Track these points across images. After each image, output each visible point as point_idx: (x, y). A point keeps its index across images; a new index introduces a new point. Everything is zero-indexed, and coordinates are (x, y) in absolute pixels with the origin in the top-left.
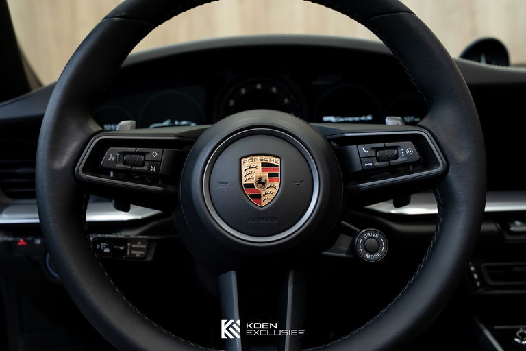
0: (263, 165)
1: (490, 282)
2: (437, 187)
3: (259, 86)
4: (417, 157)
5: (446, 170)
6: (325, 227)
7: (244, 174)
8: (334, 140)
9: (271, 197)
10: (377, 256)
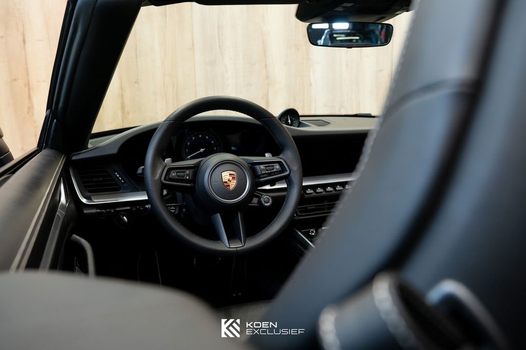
0: (230, 174)
1: (299, 214)
2: (287, 179)
3: (200, 136)
4: (280, 169)
5: (290, 173)
6: (251, 195)
7: (223, 178)
8: (250, 163)
9: (233, 186)
10: (269, 204)
